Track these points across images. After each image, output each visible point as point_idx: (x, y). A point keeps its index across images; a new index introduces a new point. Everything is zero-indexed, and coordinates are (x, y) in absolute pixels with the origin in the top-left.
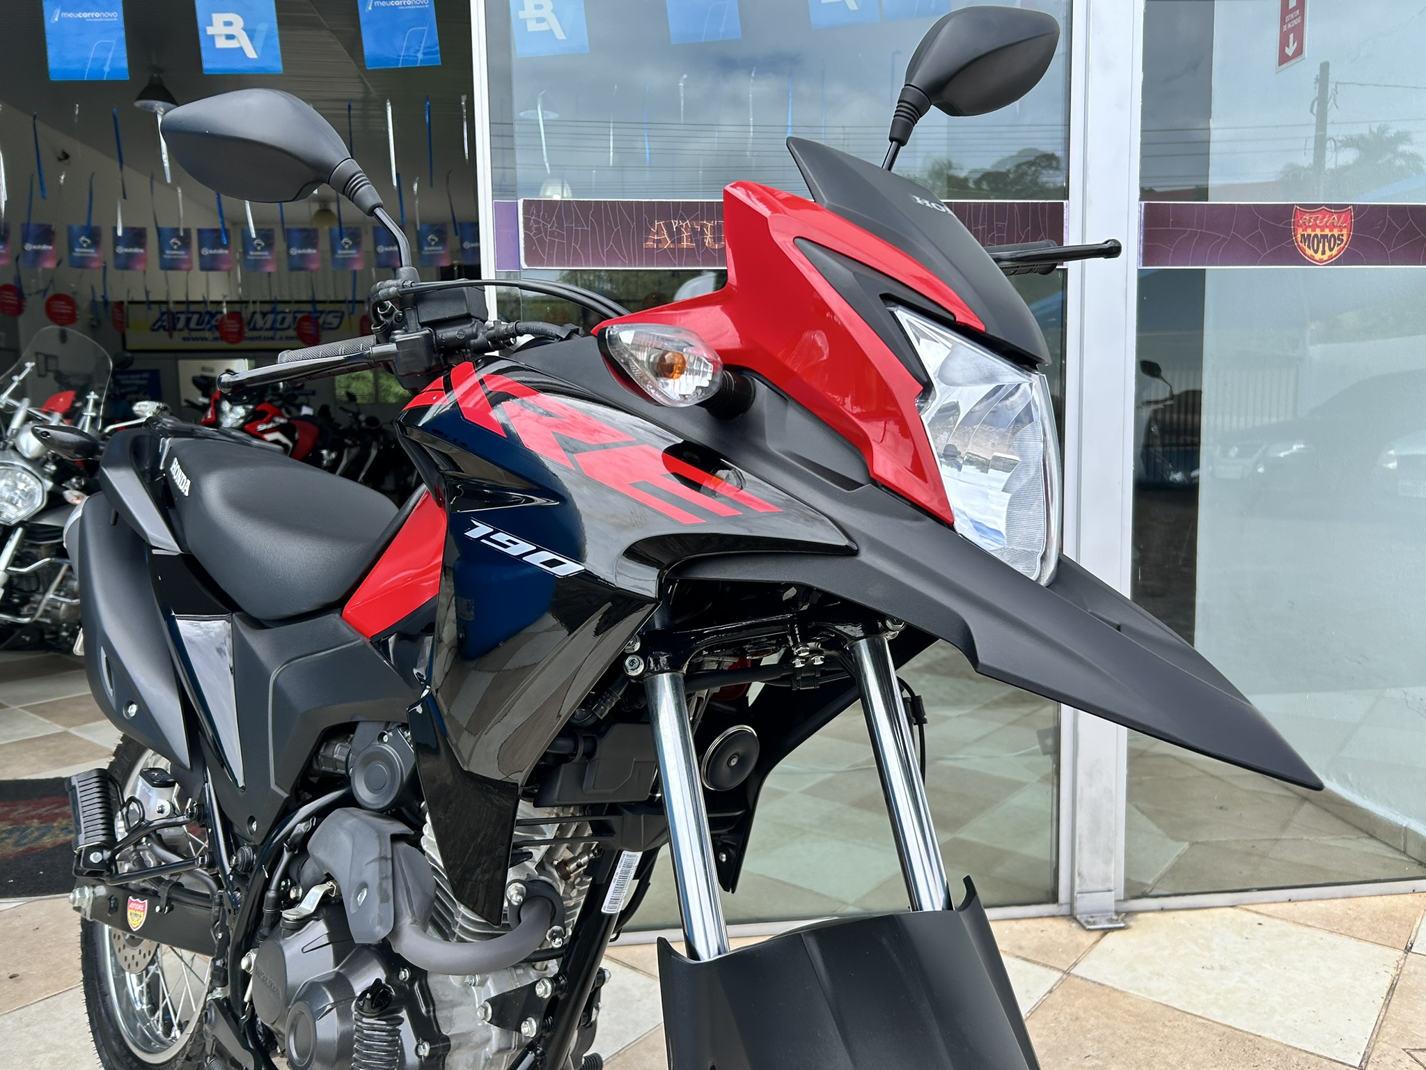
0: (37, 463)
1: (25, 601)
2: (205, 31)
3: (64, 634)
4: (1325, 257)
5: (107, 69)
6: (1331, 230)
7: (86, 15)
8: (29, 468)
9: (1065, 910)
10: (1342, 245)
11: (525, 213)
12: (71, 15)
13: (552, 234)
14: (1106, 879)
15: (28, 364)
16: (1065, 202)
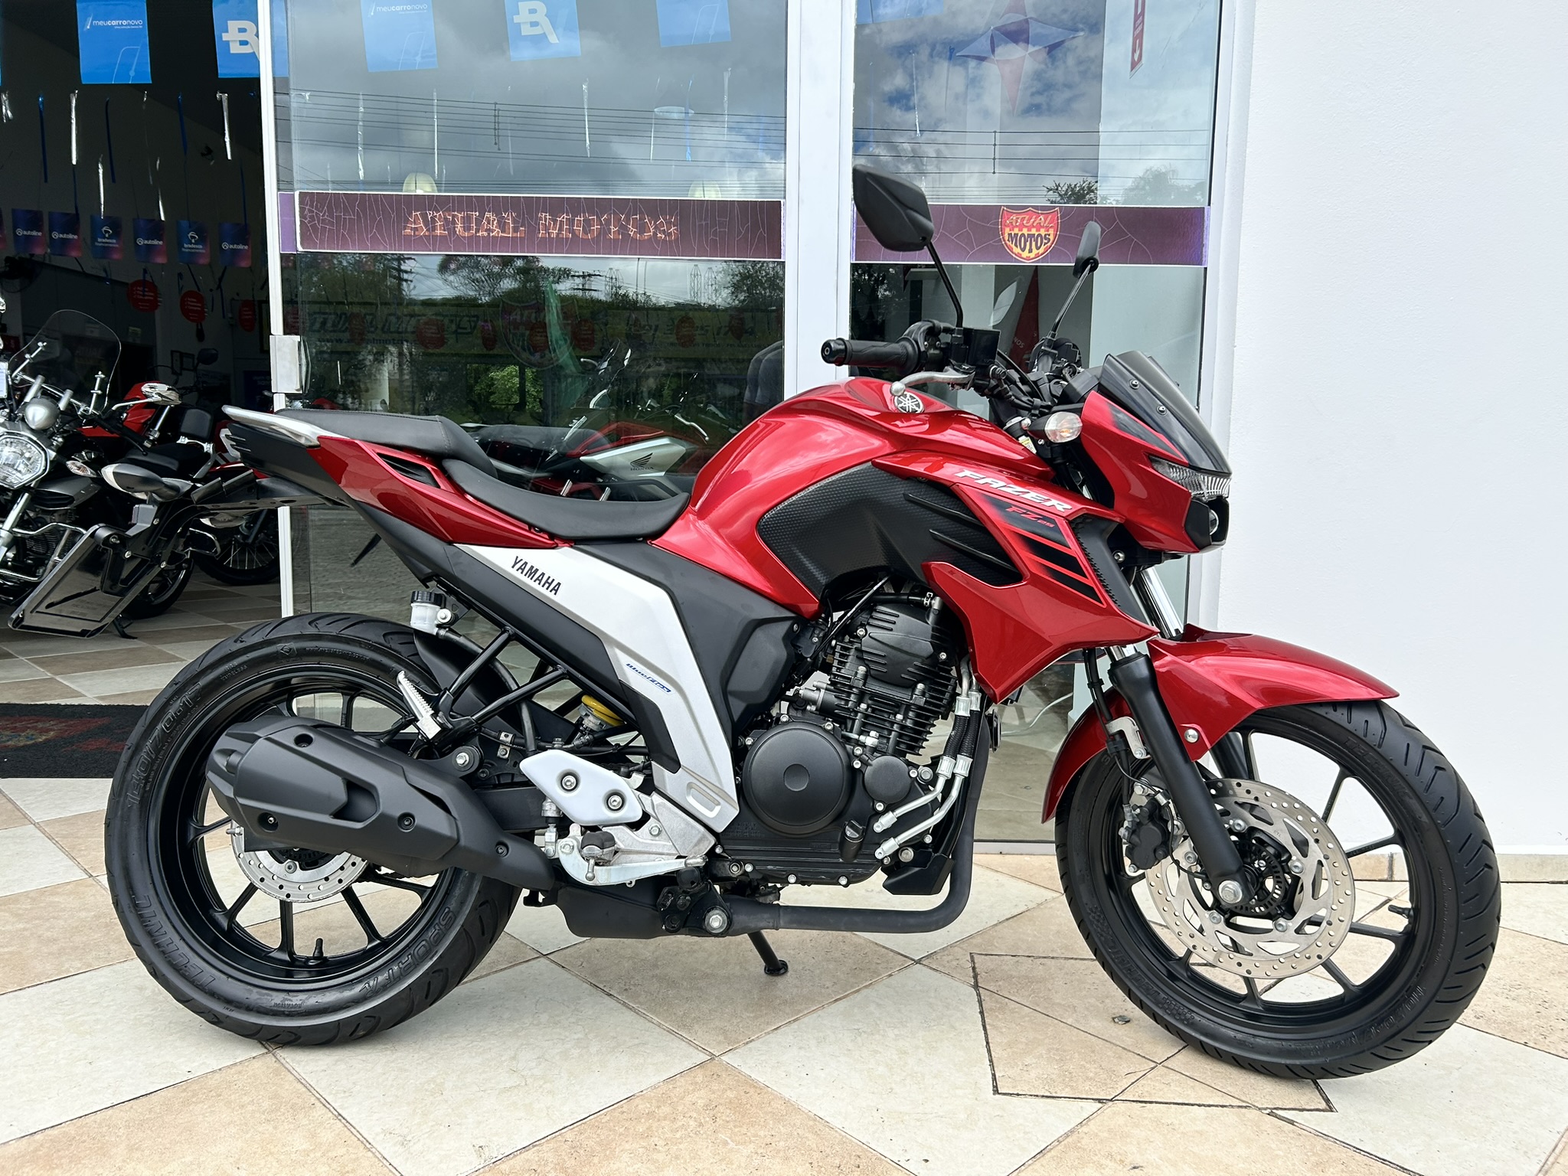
0: (43, 434)
1: (41, 563)
2: (221, 37)
4: (1032, 255)
5: (132, 73)
6: (1038, 230)
7: (114, 23)
8: (35, 439)
10: (1049, 244)
11: (301, 203)
12: (101, 23)
13: (323, 222)
15: (40, 344)
16: (782, 201)
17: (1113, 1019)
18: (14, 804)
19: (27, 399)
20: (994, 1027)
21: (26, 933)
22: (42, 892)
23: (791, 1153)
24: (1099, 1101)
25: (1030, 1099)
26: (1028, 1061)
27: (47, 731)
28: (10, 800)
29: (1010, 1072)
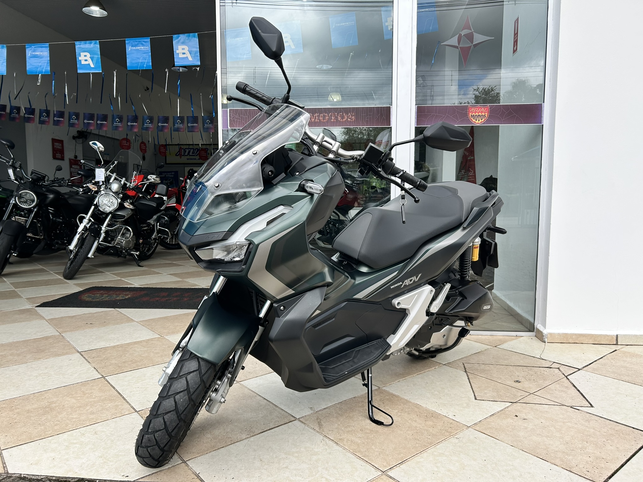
0: (116, 193)
1: (113, 239)
3: (124, 251)
4: (480, 122)
5: (145, 66)
6: (482, 113)
7: (139, 48)
8: (114, 195)
10: (486, 118)
11: (229, 113)
12: (134, 48)
13: (237, 119)
15: (115, 162)
16: (391, 106)
17: (515, 381)
18: (127, 316)
19: (111, 181)
20: (473, 383)
21: (148, 351)
22: (148, 340)
23: (410, 412)
24: (511, 402)
25: (487, 401)
26: (486, 391)
27: (128, 295)
28: (125, 315)
29: (480, 394)
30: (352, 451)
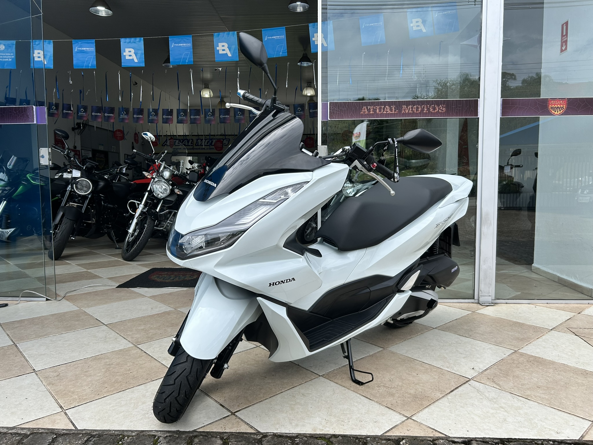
1: (160, 224)
2: (216, 48)
4: (558, 113)
5: (187, 61)
6: (560, 105)
7: (181, 45)
8: (166, 182)
9: (476, 301)
10: (564, 110)
11: (329, 106)
12: (177, 45)
13: (336, 111)
14: (489, 293)
15: (166, 151)
16: (478, 99)
19: (161, 169)
30: (548, 405)
